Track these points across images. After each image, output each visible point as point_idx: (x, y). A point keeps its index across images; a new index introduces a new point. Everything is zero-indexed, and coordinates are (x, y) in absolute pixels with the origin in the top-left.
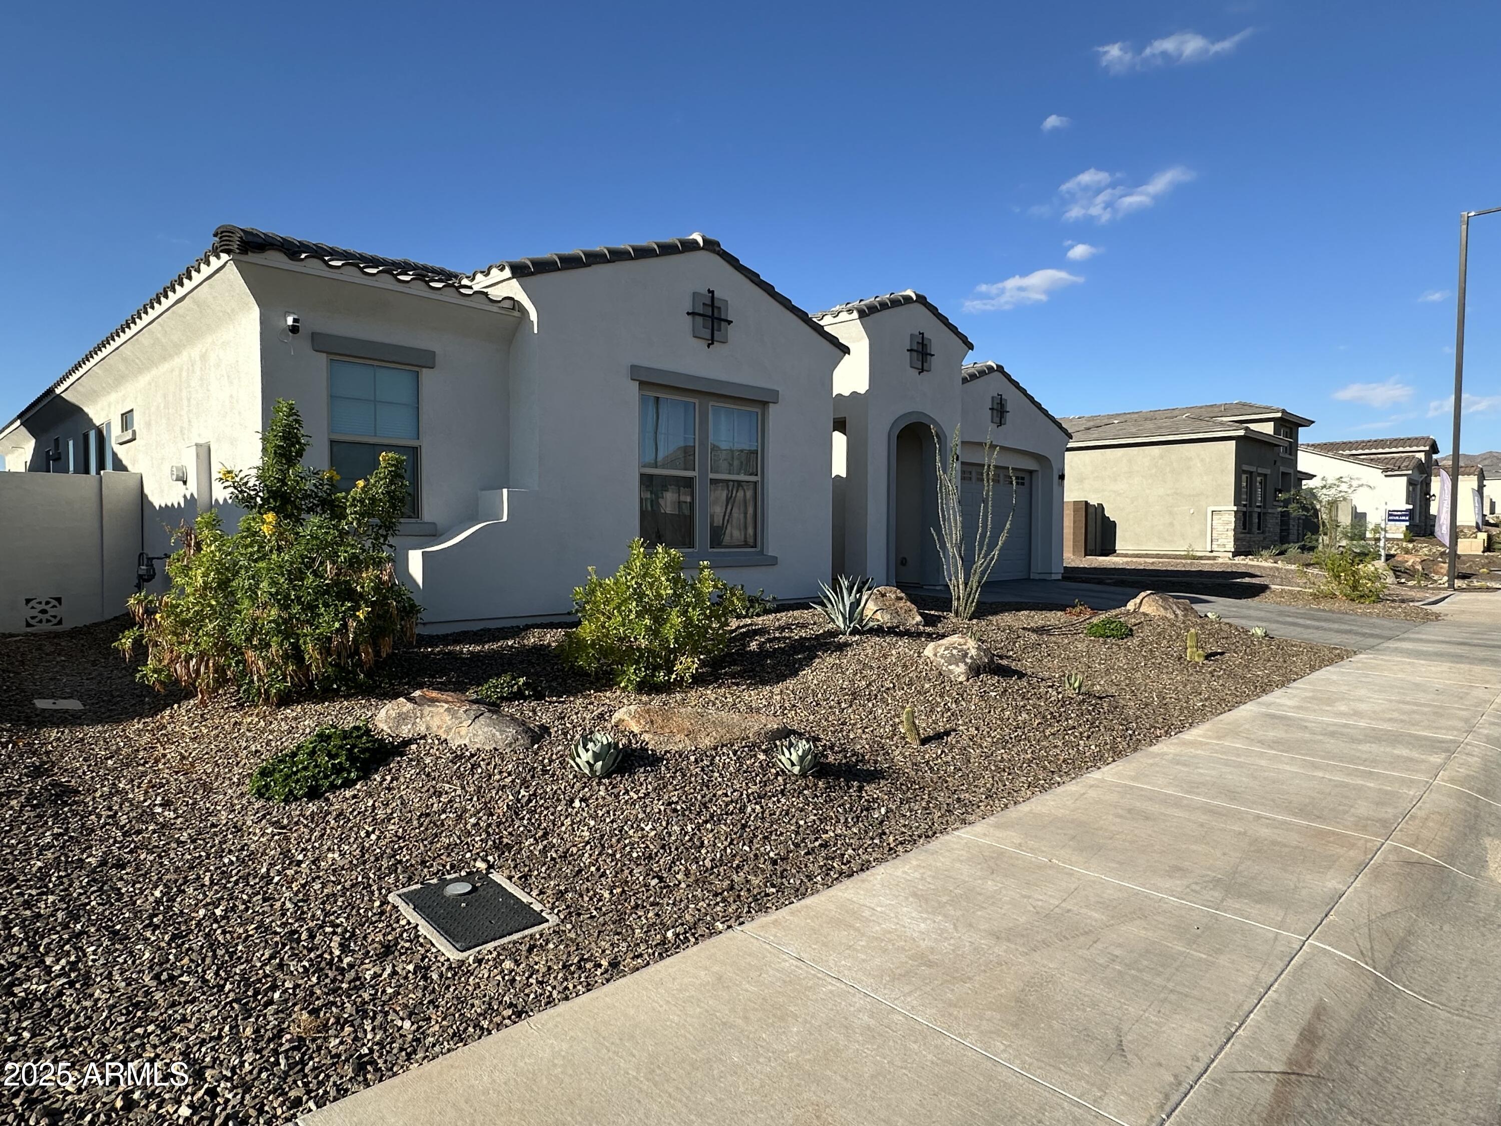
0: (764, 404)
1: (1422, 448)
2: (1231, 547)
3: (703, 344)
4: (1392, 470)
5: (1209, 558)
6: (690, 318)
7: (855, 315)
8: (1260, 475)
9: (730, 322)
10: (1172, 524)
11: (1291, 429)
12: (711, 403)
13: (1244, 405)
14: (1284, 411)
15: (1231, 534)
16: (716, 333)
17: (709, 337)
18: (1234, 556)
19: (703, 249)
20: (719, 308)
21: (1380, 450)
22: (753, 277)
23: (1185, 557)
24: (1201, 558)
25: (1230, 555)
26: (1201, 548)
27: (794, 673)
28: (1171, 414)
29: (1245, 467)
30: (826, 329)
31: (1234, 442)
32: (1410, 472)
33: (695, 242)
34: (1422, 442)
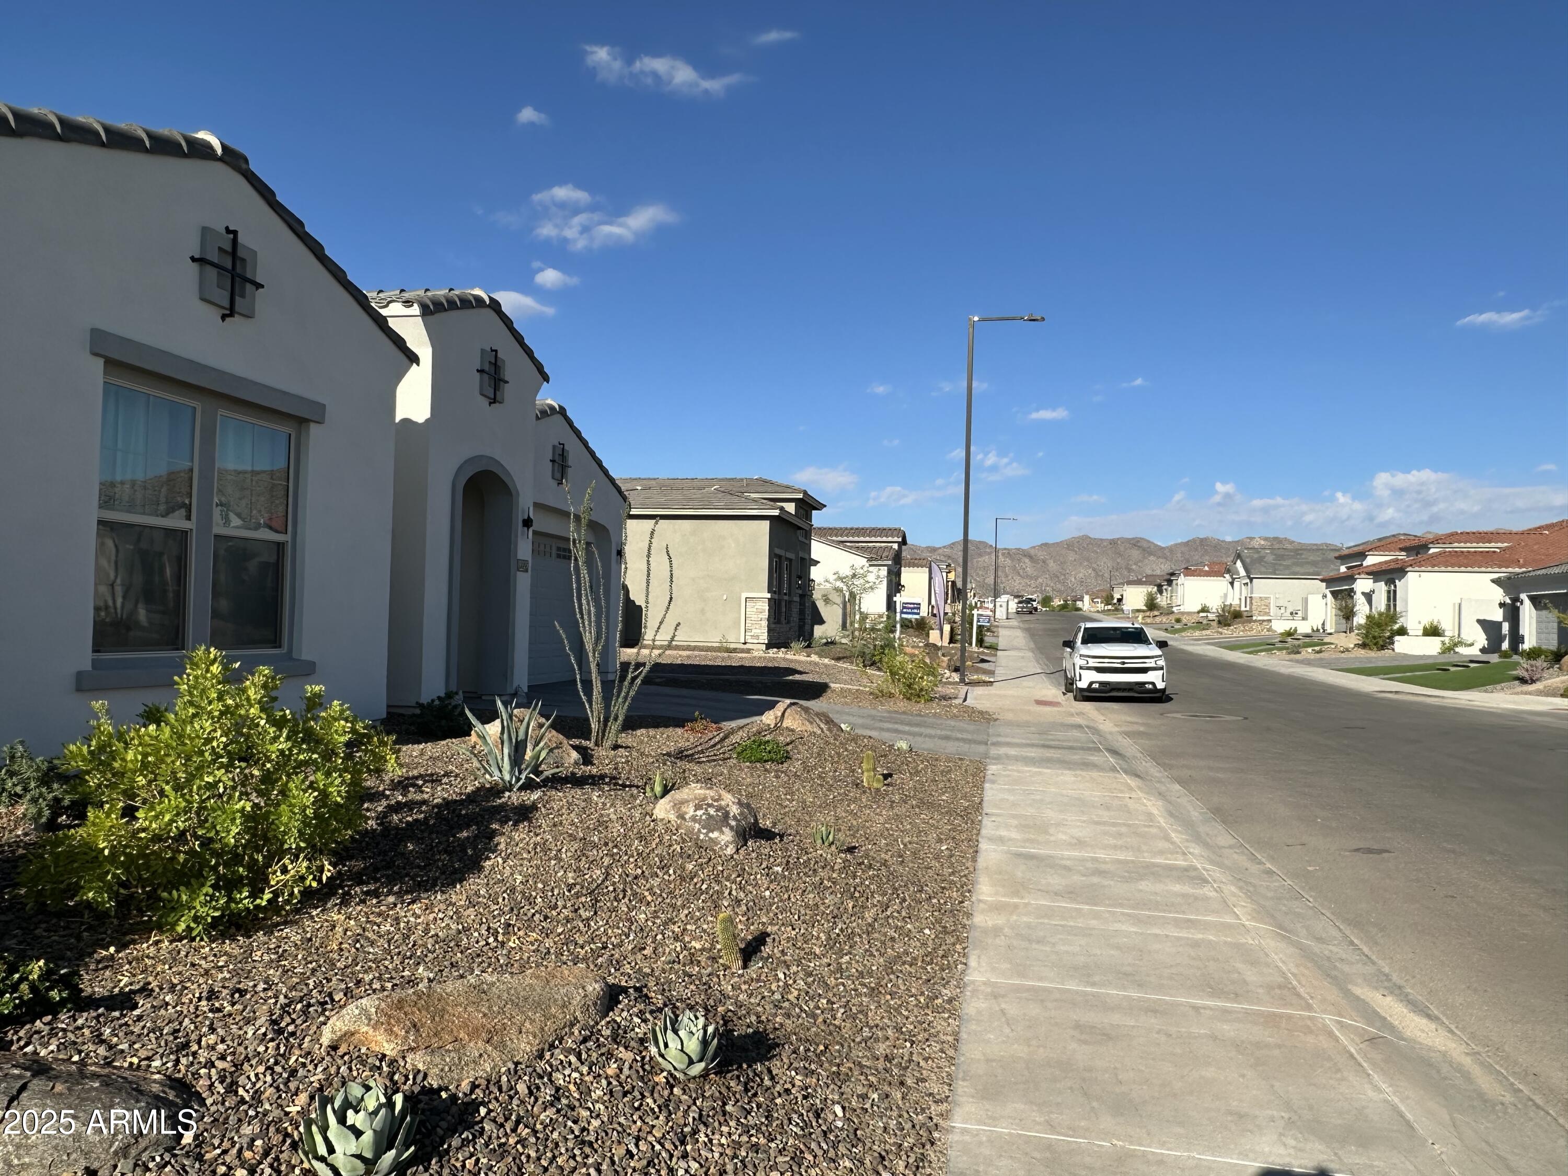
0: (302, 422)
1: (896, 539)
2: (764, 638)
3: (214, 314)
4: (876, 560)
5: (742, 651)
6: (195, 267)
7: (416, 310)
8: (787, 559)
9: (259, 286)
10: (703, 611)
11: (807, 512)
12: (221, 412)
13: (765, 481)
14: (805, 493)
15: (765, 623)
16: (237, 298)
17: (226, 303)
18: (767, 648)
19: (220, 159)
20: (243, 260)
21: (862, 539)
22: (295, 226)
23: (719, 649)
24: (735, 650)
25: (764, 647)
26: (735, 639)
27: (475, 866)
28: (701, 484)
29: (777, 551)
30: (392, 323)
31: (768, 522)
32: (890, 562)
33: (208, 146)
34: (895, 533)
